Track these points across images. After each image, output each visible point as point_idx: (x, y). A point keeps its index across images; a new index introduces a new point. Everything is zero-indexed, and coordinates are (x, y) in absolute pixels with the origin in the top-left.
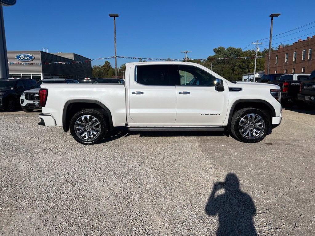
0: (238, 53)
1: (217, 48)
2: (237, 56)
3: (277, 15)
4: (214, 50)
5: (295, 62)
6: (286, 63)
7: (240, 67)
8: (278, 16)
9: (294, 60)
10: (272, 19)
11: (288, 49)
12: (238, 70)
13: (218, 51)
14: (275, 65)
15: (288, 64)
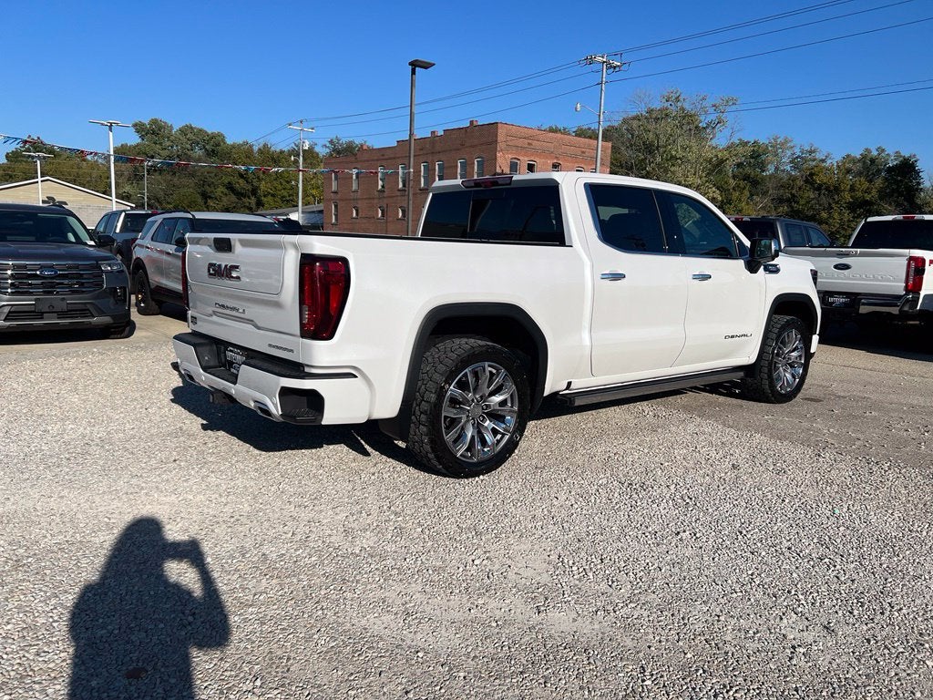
0: (214, 147)
1: (146, 121)
2: (211, 153)
3: (426, 66)
4: (135, 125)
5: (405, 191)
6: (382, 191)
7: (230, 187)
8: (426, 68)
9: (401, 186)
10: (413, 72)
11: (383, 155)
12: (224, 199)
13: (152, 131)
14: (352, 194)
15: (385, 194)
